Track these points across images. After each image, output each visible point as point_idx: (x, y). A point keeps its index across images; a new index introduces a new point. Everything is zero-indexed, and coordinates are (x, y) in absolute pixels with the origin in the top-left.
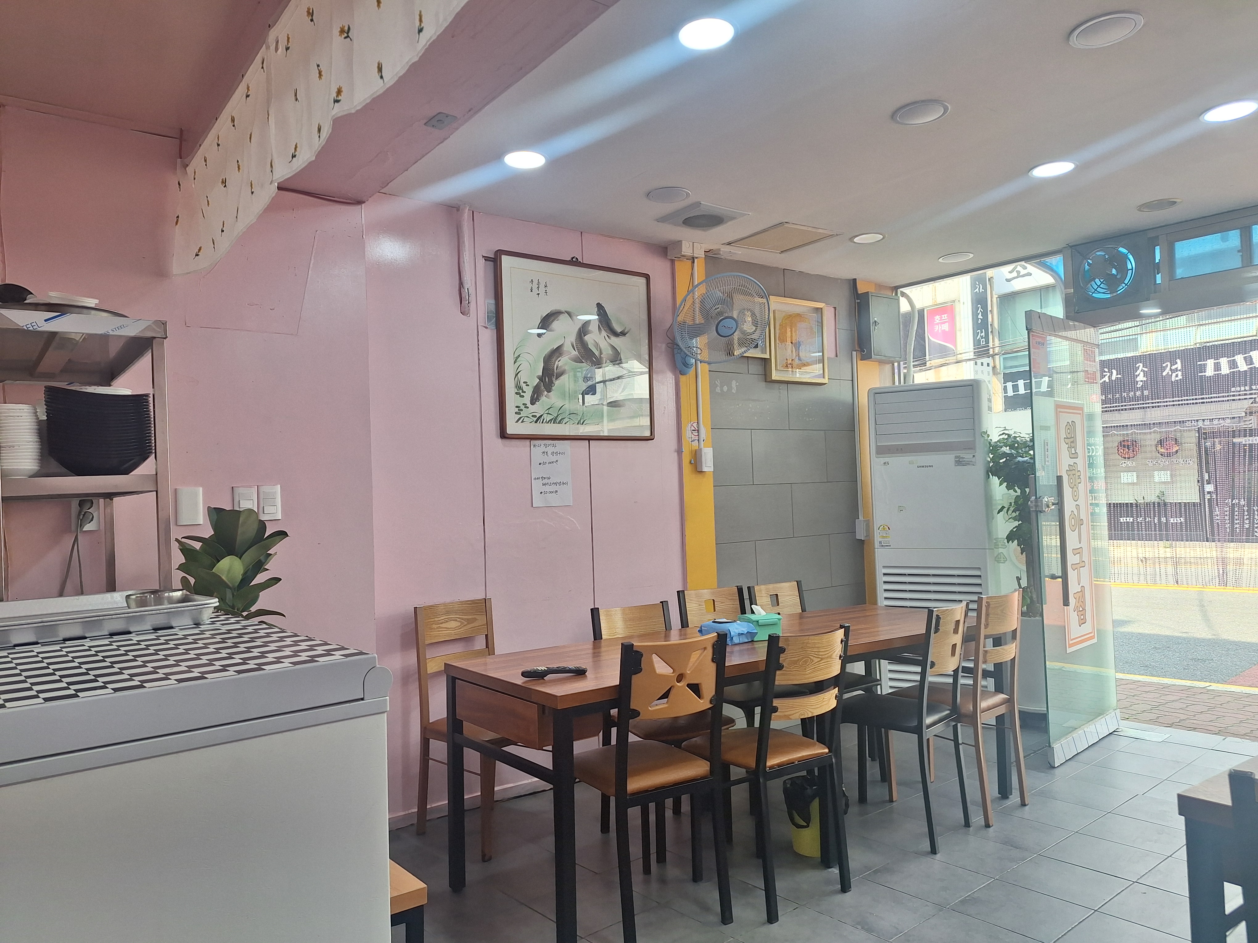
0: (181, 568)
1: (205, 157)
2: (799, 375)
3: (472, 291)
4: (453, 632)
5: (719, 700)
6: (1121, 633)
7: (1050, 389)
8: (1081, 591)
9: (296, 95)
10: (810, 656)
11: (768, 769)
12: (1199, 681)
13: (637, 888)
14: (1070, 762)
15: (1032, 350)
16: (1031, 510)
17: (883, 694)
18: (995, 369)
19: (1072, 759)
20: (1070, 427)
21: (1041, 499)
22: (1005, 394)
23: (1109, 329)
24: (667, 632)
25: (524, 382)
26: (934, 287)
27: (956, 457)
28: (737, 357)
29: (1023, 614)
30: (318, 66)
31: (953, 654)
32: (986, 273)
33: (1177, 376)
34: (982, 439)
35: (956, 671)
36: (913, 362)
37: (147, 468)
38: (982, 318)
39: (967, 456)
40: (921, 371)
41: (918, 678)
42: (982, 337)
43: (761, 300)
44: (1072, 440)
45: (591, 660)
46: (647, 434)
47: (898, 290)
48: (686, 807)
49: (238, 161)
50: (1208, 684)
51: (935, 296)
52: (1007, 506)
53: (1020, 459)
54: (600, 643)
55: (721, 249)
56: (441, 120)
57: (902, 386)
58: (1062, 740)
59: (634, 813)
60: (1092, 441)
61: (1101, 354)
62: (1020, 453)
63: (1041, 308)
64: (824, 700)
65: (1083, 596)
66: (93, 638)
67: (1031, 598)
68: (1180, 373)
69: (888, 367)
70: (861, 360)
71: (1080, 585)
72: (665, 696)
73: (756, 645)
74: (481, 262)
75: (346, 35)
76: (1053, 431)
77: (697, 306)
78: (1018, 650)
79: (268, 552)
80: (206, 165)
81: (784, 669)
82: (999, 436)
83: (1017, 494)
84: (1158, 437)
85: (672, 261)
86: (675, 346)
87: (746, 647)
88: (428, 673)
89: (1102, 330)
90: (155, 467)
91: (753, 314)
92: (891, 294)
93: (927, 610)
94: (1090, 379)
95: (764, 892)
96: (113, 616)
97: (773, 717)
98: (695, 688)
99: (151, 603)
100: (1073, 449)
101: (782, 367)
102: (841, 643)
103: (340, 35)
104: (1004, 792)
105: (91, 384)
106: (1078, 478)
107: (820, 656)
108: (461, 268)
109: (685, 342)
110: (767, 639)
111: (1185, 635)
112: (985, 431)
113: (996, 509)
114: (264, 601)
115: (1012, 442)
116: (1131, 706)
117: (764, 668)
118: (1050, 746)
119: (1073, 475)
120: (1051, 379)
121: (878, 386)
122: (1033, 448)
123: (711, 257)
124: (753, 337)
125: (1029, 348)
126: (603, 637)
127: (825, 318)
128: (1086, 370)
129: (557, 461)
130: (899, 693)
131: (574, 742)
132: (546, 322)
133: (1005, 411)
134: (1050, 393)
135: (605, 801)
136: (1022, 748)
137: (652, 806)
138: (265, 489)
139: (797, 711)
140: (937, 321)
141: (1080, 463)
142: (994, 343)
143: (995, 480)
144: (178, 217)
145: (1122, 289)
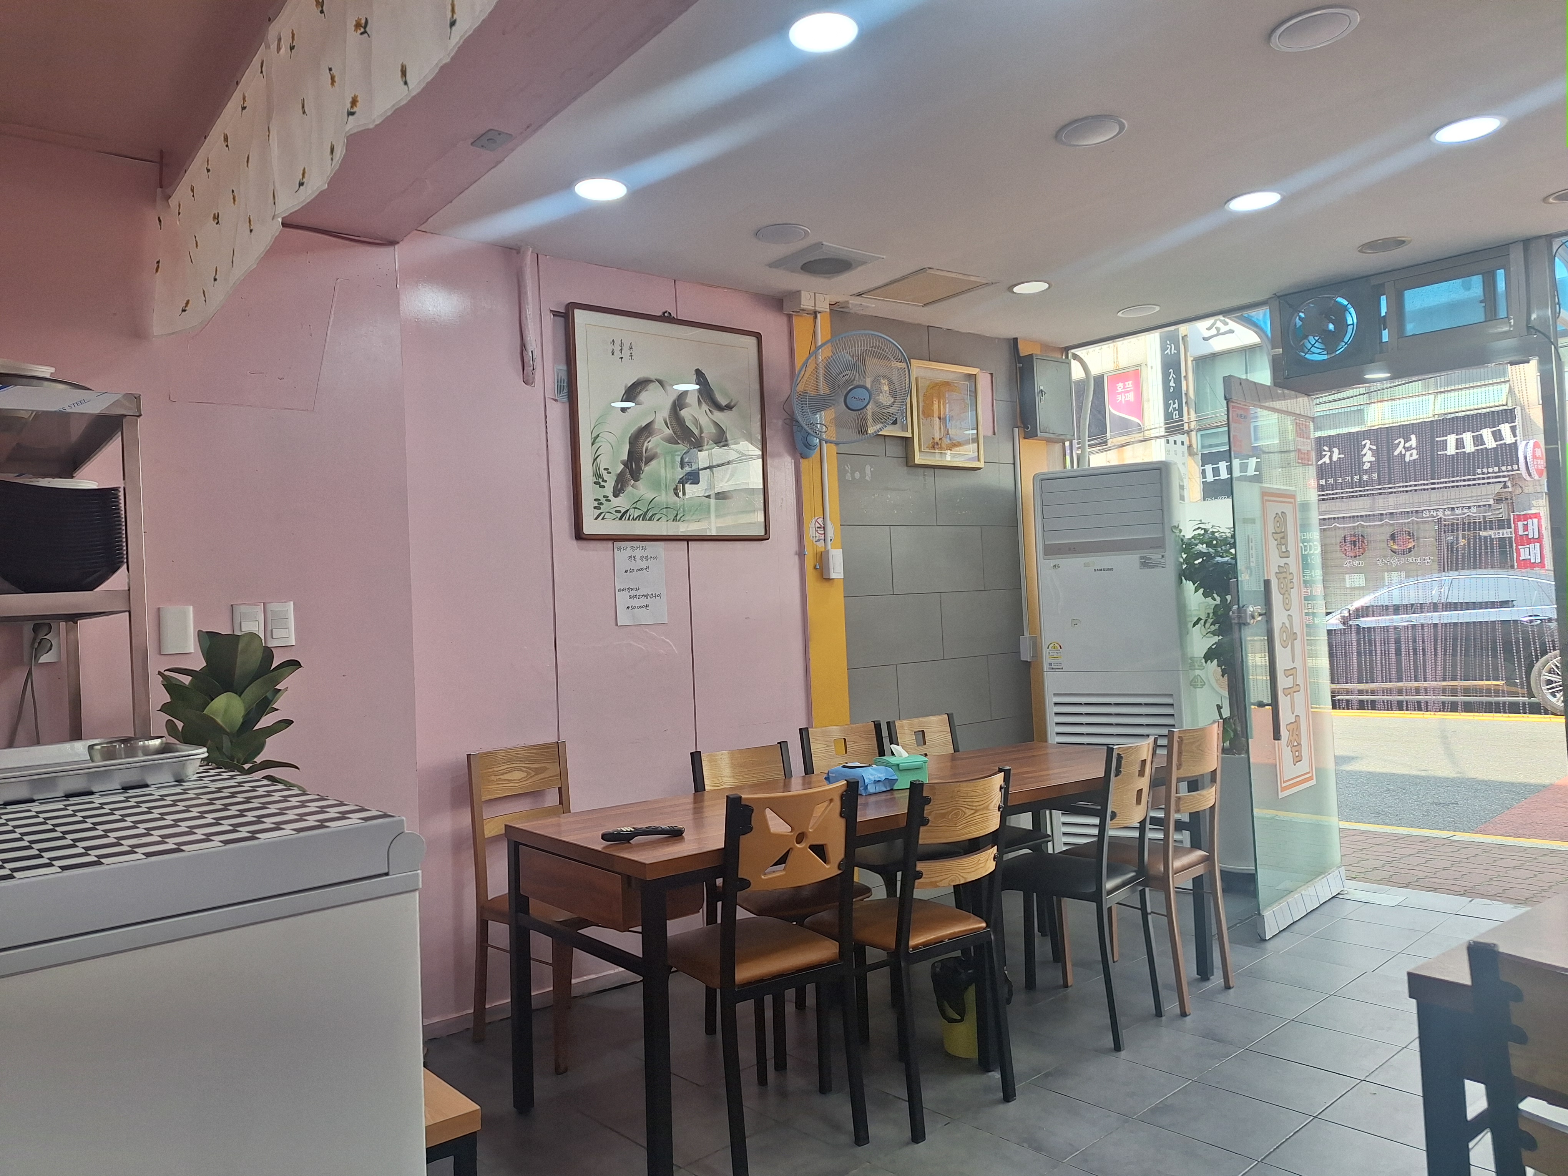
0: (165, 708)
1: (192, 186)
2: (949, 458)
3: (537, 354)
4: (517, 785)
5: (849, 864)
6: (1347, 772)
7: (1258, 473)
8: (1296, 721)
9: (303, 107)
10: (961, 808)
11: (911, 949)
12: (1441, 829)
13: (750, 1104)
14: (1284, 934)
15: (1232, 425)
16: (1233, 621)
17: (1056, 852)
18: (1191, 448)
19: (1287, 930)
20: (1279, 519)
21: (1244, 609)
22: (1203, 478)
23: (1327, 399)
24: (787, 780)
25: (605, 469)
26: (1115, 348)
27: (1141, 558)
28: (870, 435)
29: (1224, 751)
30: (330, 69)
31: (1139, 801)
32: (1178, 329)
33: (1411, 455)
34: (1173, 535)
35: (1143, 823)
36: (1089, 441)
37: (117, 581)
38: (1174, 385)
39: (1155, 556)
40: (1100, 451)
41: (1096, 831)
42: (1175, 409)
43: (899, 365)
44: (1282, 535)
45: (691, 817)
46: (762, 533)
47: (1069, 351)
48: (811, 1000)
49: (233, 191)
50: (1452, 833)
51: (1117, 358)
52: (1203, 617)
53: (1219, 559)
54: (703, 795)
55: (850, 302)
56: (491, 139)
57: (1075, 471)
58: (1274, 906)
59: (745, 1009)
60: (1308, 536)
61: (1317, 429)
62: (1218, 551)
63: (1246, 373)
64: (980, 862)
65: (1298, 728)
66: (43, 802)
67: (1235, 731)
68: (1414, 452)
69: (1058, 447)
70: (1025, 438)
71: (1295, 714)
72: (782, 860)
73: (897, 795)
74: (548, 318)
75: (362, 30)
76: (1258, 525)
77: (821, 371)
78: (1219, 796)
79: (276, 687)
80: (193, 196)
81: (929, 824)
82: (1194, 531)
83: (1216, 603)
84: (1389, 531)
85: (790, 317)
86: (794, 422)
87: (883, 797)
88: (486, 837)
89: (1318, 400)
90: (127, 580)
91: (891, 383)
92: (1060, 356)
93: (1105, 747)
94: (1303, 459)
95: (907, 1103)
96: (70, 772)
97: (916, 884)
98: (820, 850)
99: (121, 755)
100: (1283, 547)
101: (927, 447)
102: (1000, 790)
103: (356, 30)
104: (1204, 971)
105: (44, 476)
106: (1291, 582)
107: (974, 808)
108: (523, 325)
109: (806, 417)
110: (909, 787)
111: (1423, 774)
112: (1177, 525)
113: (1192, 622)
114: (271, 750)
115: (1208, 538)
116: (1359, 862)
117: (905, 824)
118: (1259, 914)
119: (1284, 578)
120: (1259, 460)
121: (1045, 470)
122: (1234, 546)
123: (838, 311)
124: (891, 410)
125: (1228, 423)
126: (706, 788)
127: (979, 387)
128: (1298, 449)
129: (647, 567)
130: (1075, 851)
131: (668, 921)
132: (632, 393)
133: (1204, 500)
134: (1257, 479)
135: (710, 994)
136: (1225, 918)
137: (768, 999)
138: (274, 607)
139: (949, 876)
140: (1120, 389)
141: (1293, 563)
142: (1190, 417)
143: (1189, 586)
144: (158, 262)
145: (1341, 348)
